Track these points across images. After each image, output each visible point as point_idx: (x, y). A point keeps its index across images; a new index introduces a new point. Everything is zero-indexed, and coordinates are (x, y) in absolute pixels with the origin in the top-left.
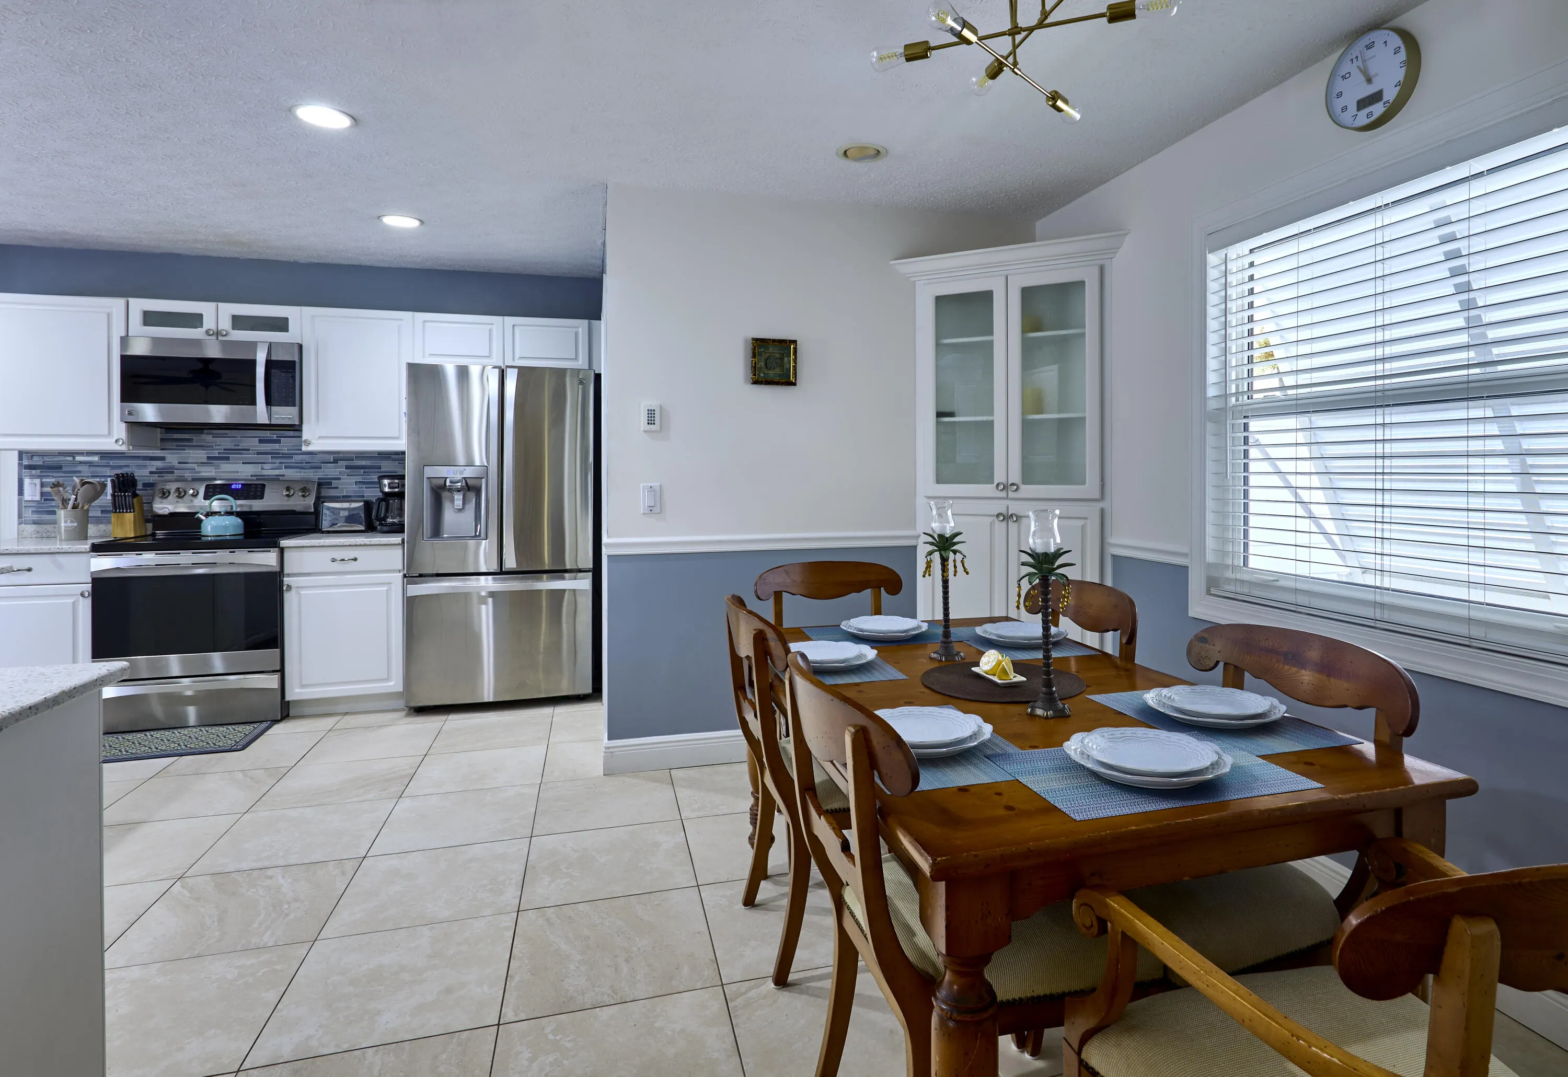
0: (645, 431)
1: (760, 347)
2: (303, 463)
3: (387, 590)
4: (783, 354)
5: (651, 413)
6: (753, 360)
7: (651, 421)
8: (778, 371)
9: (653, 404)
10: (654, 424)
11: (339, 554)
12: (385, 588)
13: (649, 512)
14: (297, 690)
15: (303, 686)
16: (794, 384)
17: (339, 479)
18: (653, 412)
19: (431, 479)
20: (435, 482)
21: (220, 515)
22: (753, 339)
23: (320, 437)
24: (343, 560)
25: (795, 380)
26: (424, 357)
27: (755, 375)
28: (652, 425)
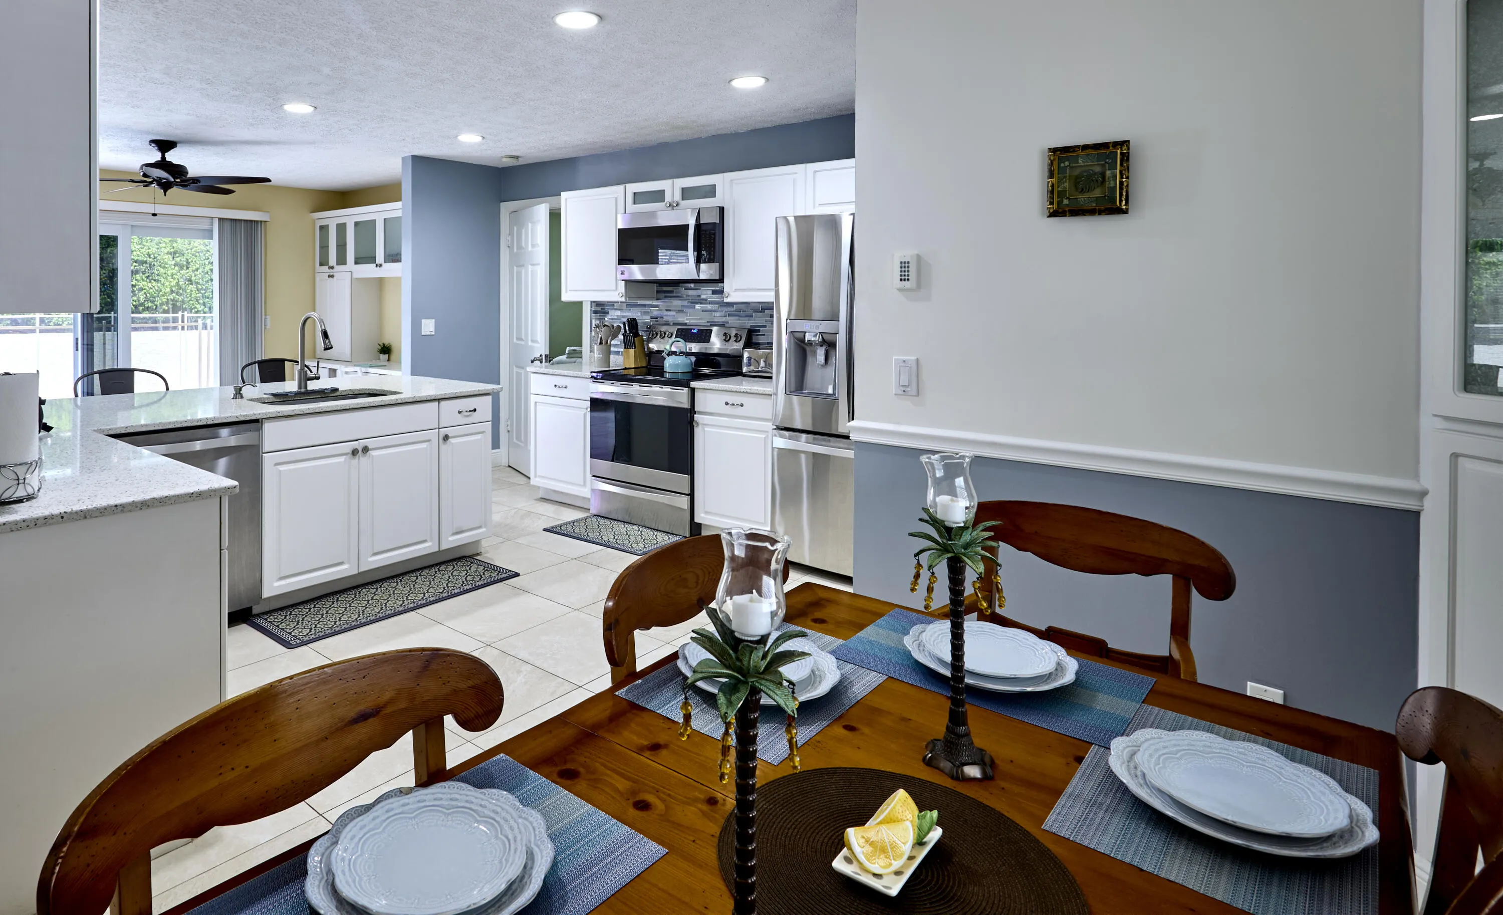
0: (900, 290)
1: (1061, 160)
2: (740, 311)
3: (765, 438)
4: (1103, 166)
5: (905, 266)
6: (1049, 182)
7: (904, 278)
8: (1097, 193)
9: (908, 254)
10: (908, 280)
11: (732, 399)
12: (764, 436)
13: (902, 393)
14: (702, 515)
15: (707, 513)
16: (1126, 212)
17: (765, 327)
18: (907, 265)
19: (794, 333)
20: (798, 335)
21: (676, 355)
22: (1050, 150)
23: (736, 290)
24: (733, 405)
25: (1127, 203)
26: (814, 207)
27: (1052, 203)
28: (906, 282)
